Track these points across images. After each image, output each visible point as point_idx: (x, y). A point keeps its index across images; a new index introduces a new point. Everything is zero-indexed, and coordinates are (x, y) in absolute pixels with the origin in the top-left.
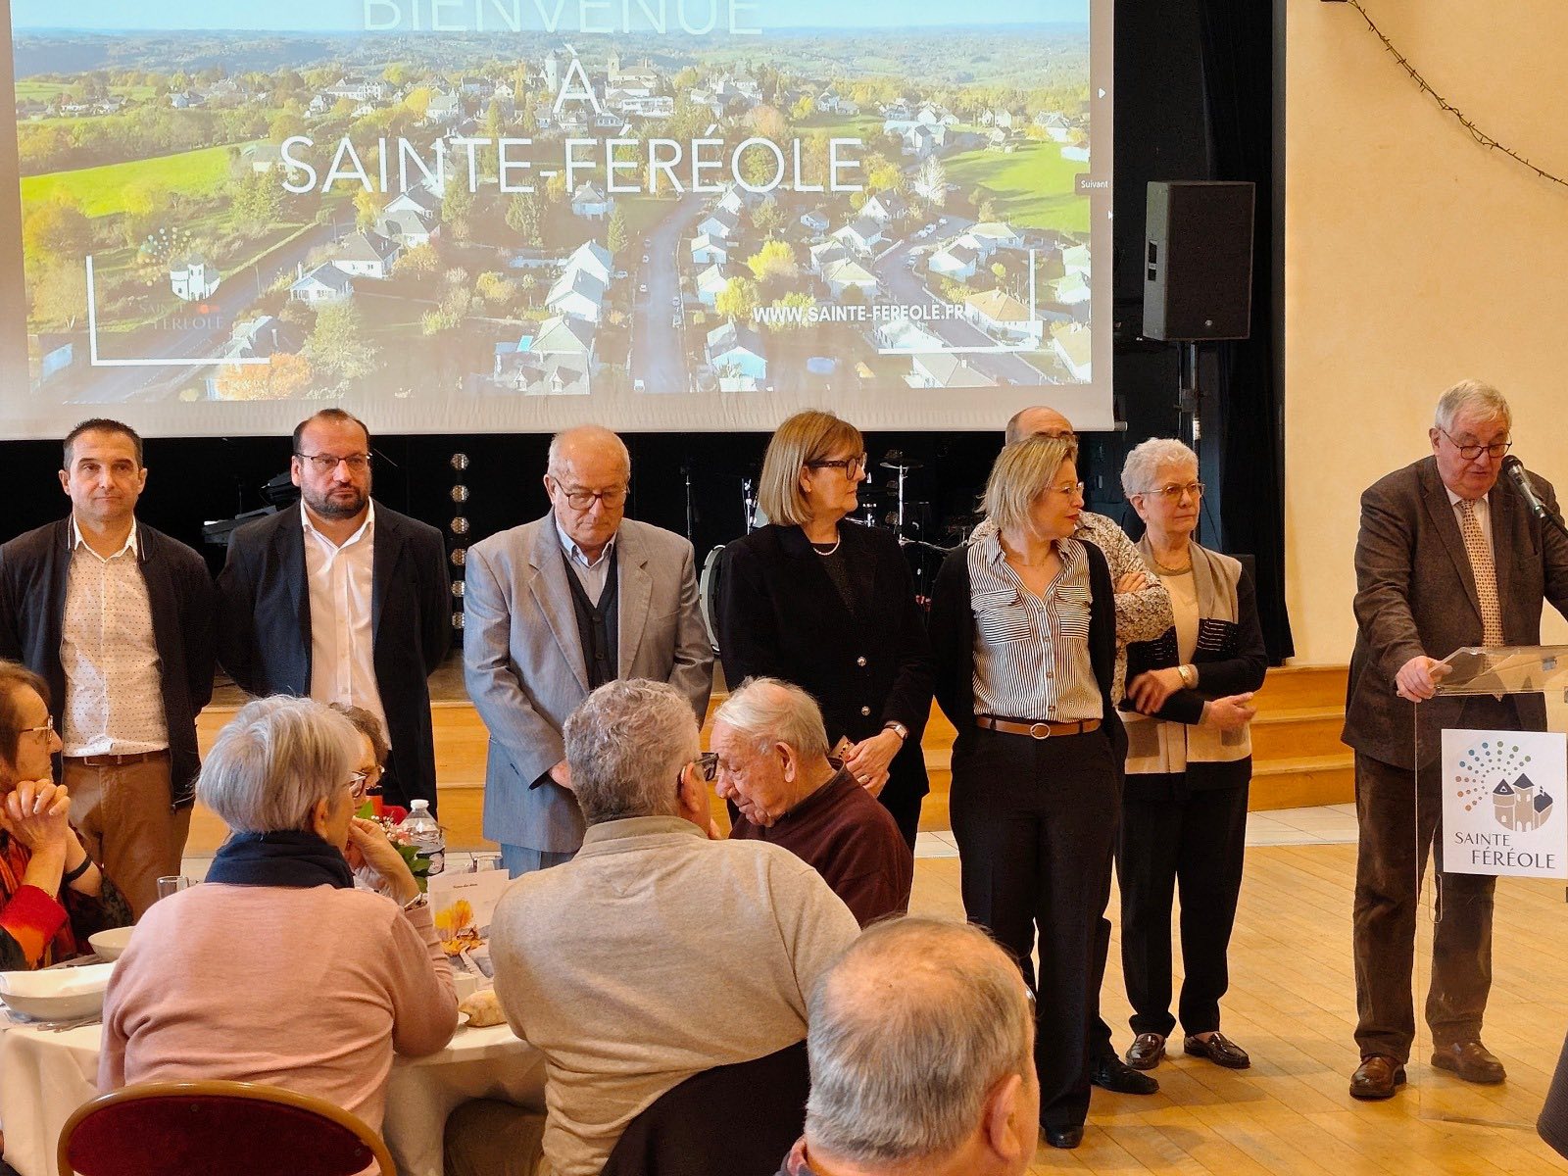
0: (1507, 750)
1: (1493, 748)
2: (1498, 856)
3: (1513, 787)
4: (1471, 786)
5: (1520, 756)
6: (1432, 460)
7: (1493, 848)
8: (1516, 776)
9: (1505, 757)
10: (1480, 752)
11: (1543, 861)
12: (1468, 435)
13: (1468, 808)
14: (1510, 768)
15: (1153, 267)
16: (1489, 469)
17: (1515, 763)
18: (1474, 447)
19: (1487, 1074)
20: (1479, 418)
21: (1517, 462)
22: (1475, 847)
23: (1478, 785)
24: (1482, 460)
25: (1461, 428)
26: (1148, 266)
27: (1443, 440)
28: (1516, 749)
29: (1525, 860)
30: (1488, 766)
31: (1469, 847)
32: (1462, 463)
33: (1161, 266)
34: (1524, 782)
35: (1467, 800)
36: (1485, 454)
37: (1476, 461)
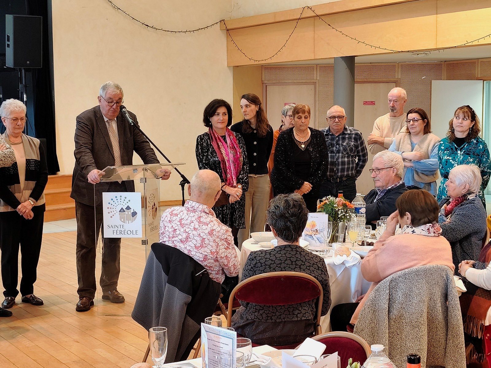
0: (123, 198)
1: (119, 198)
2: (121, 231)
3: (125, 210)
4: (112, 210)
5: (127, 200)
6: (99, 106)
7: (119, 229)
8: (126, 206)
9: (122, 200)
10: (115, 199)
11: (134, 233)
12: (110, 98)
13: (111, 217)
14: (124, 204)
15: (8, 43)
16: (116, 110)
17: (125, 202)
18: (112, 102)
19: (119, 300)
20: (114, 93)
21: (124, 107)
22: (114, 229)
23: (114, 210)
24: (114, 107)
25: (108, 96)
26: (7, 43)
27: (102, 100)
28: (126, 198)
29: (129, 232)
30: (118, 203)
31: (112, 229)
32: (109, 107)
33: (11, 43)
34: (128, 208)
35: (111, 214)
36: (115, 105)
37: (113, 107)
